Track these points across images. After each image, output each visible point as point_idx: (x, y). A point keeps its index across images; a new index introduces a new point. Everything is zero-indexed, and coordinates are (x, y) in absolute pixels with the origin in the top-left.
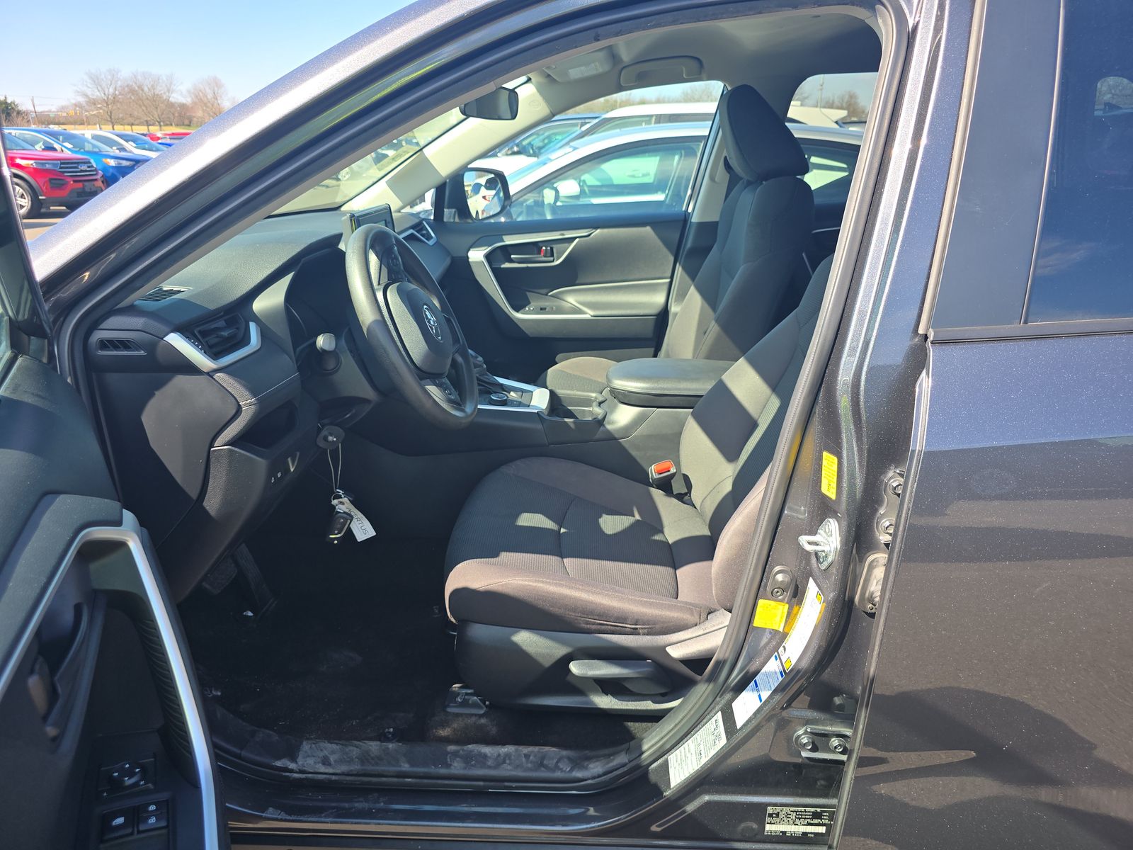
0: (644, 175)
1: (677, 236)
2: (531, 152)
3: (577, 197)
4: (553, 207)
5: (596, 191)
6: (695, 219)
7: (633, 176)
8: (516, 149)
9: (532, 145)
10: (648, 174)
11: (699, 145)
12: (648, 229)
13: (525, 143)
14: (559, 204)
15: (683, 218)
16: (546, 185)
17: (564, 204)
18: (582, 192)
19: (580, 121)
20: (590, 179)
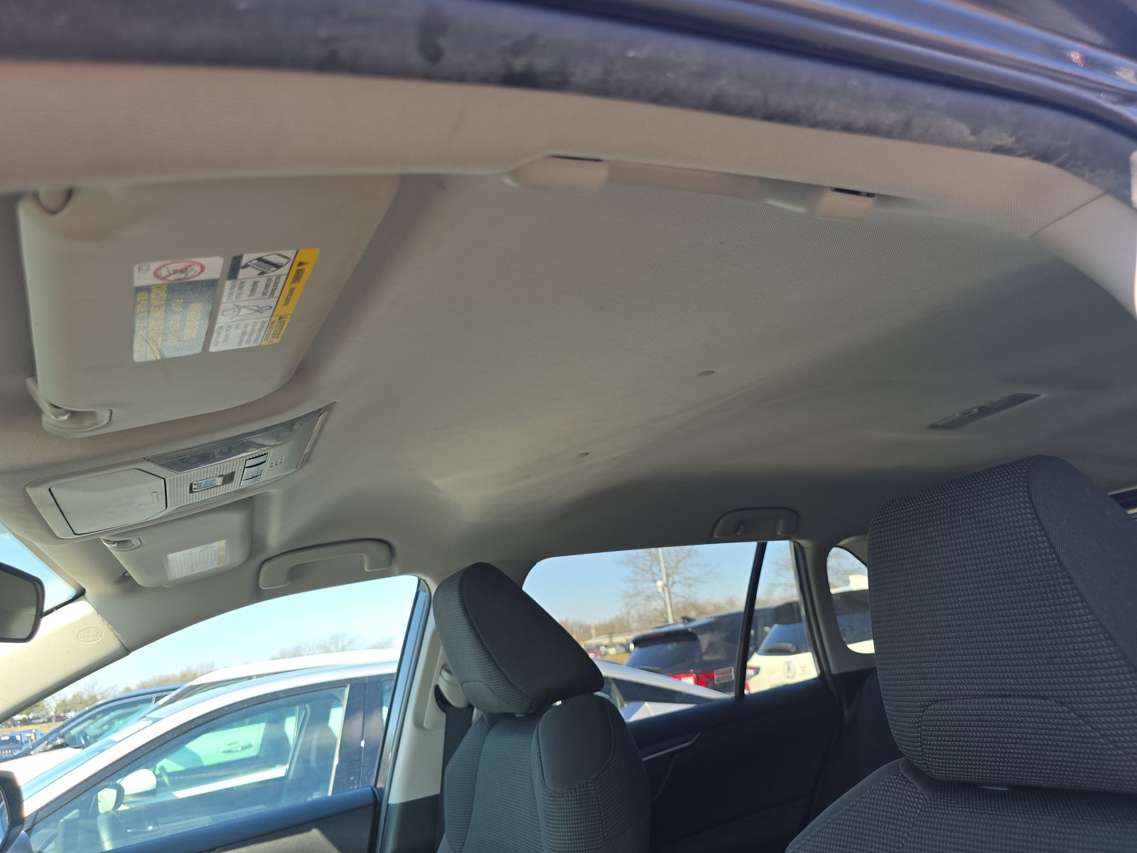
0: (244, 748)
1: (366, 834)
2: (83, 742)
3: (152, 793)
4: (113, 816)
5: (180, 779)
6: (396, 797)
7: (230, 751)
8: (59, 741)
9: (86, 735)
10: (250, 746)
11: (343, 691)
12: (315, 833)
13: (73, 732)
14: (123, 808)
15: (371, 800)
16: (103, 784)
17: (133, 806)
18: (160, 784)
19: (154, 696)
20: (169, 764)
